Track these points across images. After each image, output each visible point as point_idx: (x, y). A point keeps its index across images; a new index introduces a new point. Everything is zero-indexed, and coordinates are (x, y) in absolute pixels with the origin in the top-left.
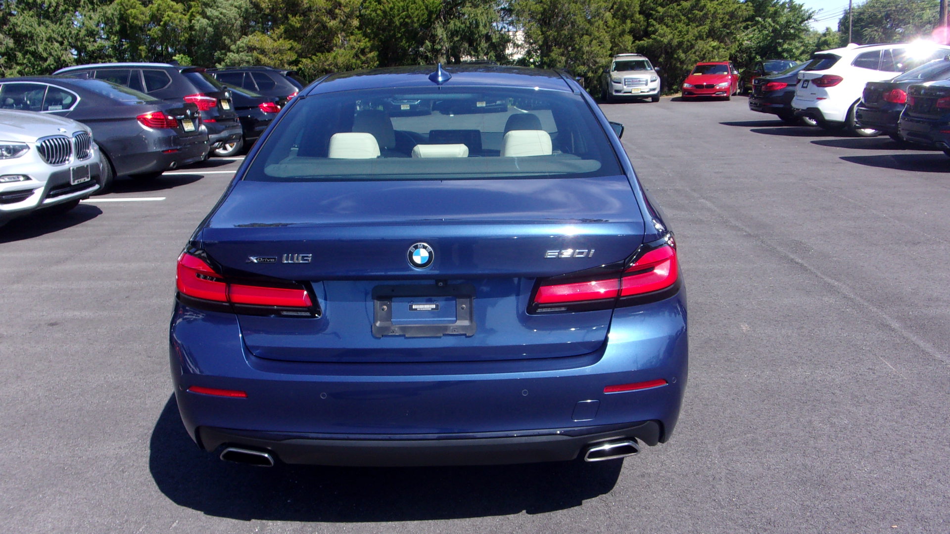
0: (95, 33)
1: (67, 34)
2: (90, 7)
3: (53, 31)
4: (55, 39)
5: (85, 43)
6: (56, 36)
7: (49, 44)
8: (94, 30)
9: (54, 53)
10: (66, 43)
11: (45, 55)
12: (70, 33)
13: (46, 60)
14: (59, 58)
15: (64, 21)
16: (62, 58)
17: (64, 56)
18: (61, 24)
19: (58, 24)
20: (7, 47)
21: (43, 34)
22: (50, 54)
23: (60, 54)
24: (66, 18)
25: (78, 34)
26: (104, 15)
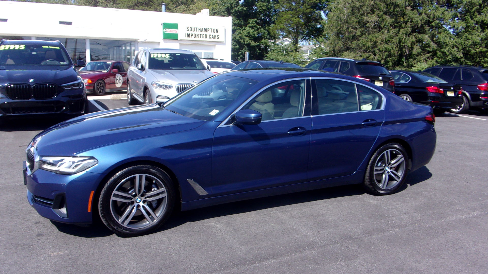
0: (477, 44)
1: (463, 43)
2: (480, 29)
3: (456, 42)
4: (456, 46)
5: (470, 49)
6: (456, 44)
7: (451, 48)
8: (477, 42)
9: (453, 53)
10: (461, 48)
11: (448, 53)
12: (465, 43)
13: (448, 56)
14: (456, 56)
15: (464, 37)
16: (457, 56)
17: (458, 54)
18: (462, 38)
19: (460, 38)
20: (433, 49)
21: (450, 43)
22: (451, 53)
23: (456, 54)
24: (465, 36)
25: (468, 44)
26: (486, 35)
